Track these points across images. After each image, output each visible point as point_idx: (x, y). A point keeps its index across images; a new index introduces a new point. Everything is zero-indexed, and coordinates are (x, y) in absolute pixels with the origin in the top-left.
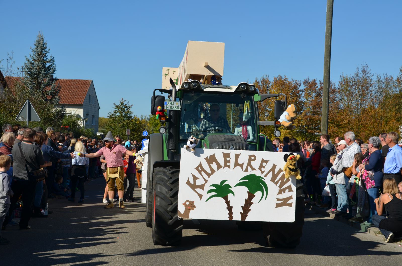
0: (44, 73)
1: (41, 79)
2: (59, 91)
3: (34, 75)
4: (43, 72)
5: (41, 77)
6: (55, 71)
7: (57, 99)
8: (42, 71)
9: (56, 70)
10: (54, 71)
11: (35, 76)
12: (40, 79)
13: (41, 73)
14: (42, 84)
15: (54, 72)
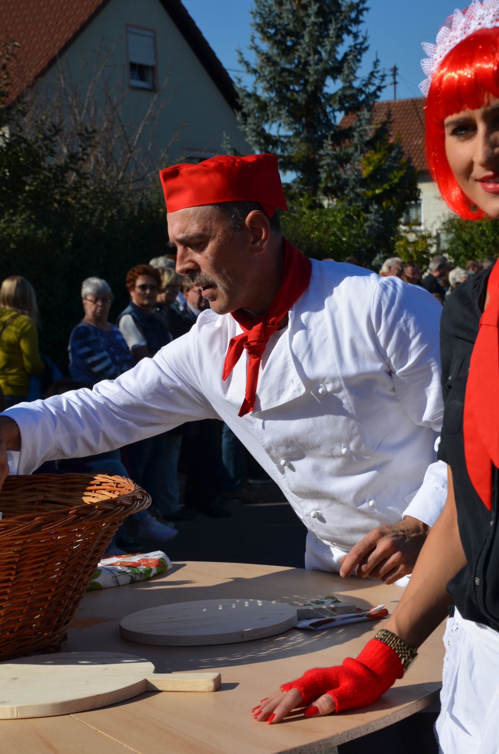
0: (314, 24)
1: (307, 49)
2: (379, 88)
3: (284, 37)
4: (313, 19)
5: (307, 39)
6: (365, 13)
7: (363, 122)
8: (309, 16)
9: (367, 9)
10: (360, 12)
11: (288, 38)
12: (304, 49)
13: (304, 25)
14: (311, 70)
15: (361, 18)
